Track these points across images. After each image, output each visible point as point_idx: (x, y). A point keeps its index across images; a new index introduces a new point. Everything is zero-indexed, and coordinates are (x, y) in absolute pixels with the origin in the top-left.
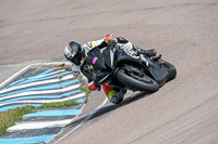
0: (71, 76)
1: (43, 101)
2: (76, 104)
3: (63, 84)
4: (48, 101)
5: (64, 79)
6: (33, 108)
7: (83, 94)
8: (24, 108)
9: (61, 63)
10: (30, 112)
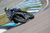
6: (30, 7)
8: (28, 7)
10: (29, 8)
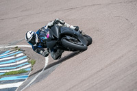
0: (22, 54)
1: (5, 71)
2: (25, 72)
3: (17, 59)
4: (8, 71)
5: (17, 56)
7: (30, 65)
9: (15, 46)
